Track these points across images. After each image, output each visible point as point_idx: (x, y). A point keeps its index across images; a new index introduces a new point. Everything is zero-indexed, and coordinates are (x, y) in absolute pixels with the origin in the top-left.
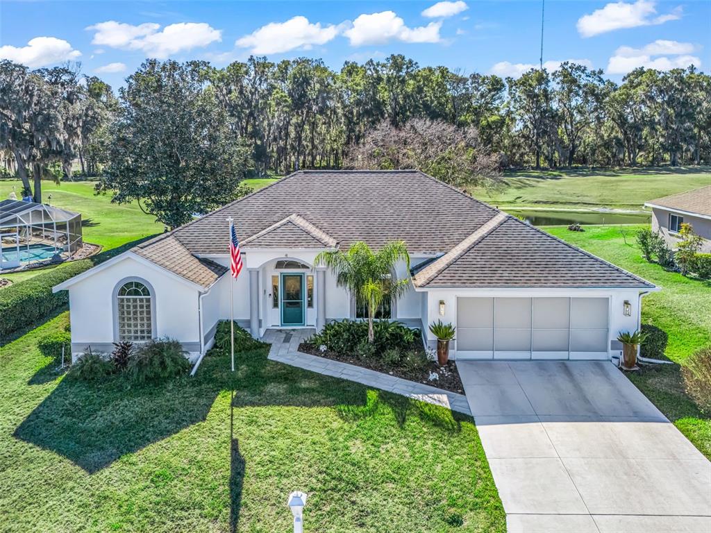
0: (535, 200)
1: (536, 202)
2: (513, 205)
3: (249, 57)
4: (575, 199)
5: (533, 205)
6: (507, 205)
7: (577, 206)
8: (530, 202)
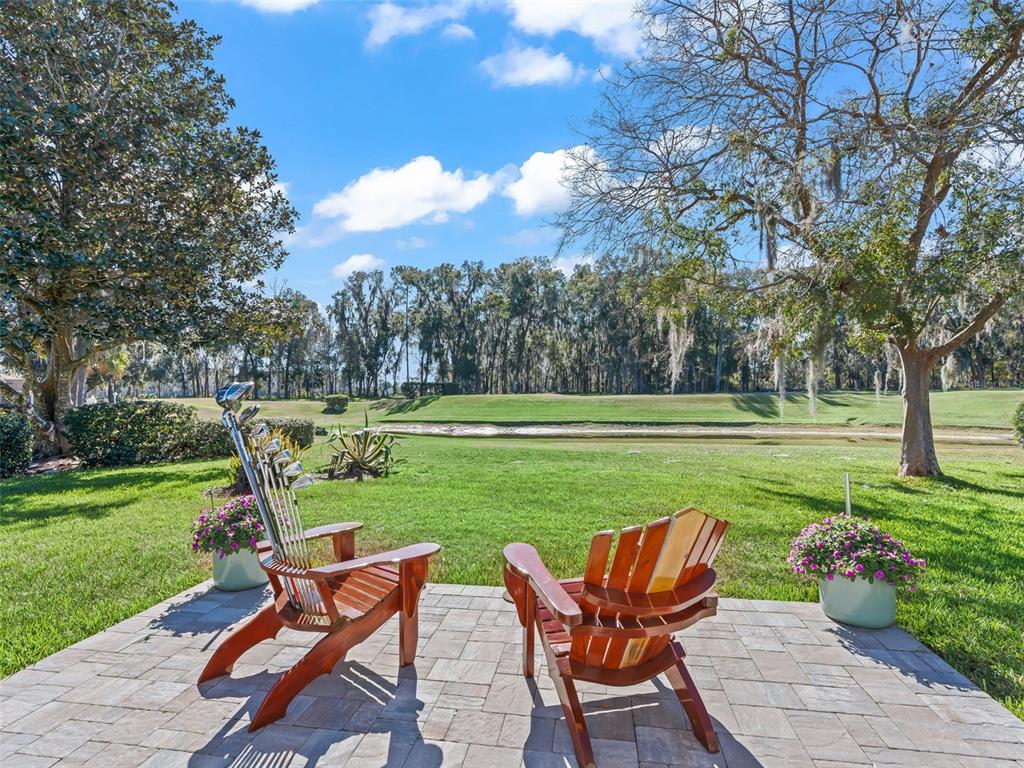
0: (886, 422)
1: (888, 426)
2: (847, 429)
3: (463, 262)
4: (965, 422)
5: (884, 429)
6: (838, 429)
7: (971, 432)
8: (876, 425)
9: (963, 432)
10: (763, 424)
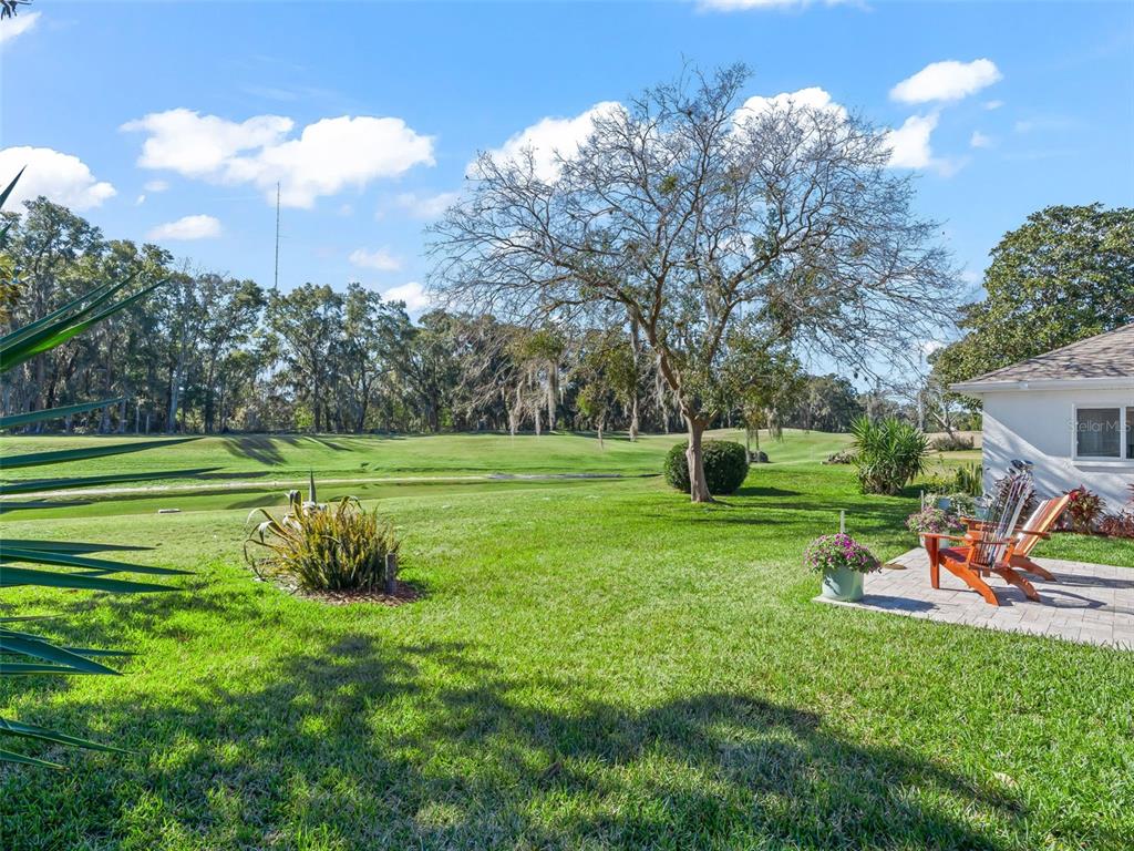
0: (396, 468)
1: (399, 470)
7: (462, 473)
8: (389, 470)
9: (457, 473)
10: (278, 473)
